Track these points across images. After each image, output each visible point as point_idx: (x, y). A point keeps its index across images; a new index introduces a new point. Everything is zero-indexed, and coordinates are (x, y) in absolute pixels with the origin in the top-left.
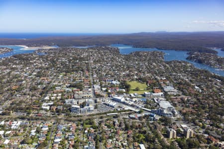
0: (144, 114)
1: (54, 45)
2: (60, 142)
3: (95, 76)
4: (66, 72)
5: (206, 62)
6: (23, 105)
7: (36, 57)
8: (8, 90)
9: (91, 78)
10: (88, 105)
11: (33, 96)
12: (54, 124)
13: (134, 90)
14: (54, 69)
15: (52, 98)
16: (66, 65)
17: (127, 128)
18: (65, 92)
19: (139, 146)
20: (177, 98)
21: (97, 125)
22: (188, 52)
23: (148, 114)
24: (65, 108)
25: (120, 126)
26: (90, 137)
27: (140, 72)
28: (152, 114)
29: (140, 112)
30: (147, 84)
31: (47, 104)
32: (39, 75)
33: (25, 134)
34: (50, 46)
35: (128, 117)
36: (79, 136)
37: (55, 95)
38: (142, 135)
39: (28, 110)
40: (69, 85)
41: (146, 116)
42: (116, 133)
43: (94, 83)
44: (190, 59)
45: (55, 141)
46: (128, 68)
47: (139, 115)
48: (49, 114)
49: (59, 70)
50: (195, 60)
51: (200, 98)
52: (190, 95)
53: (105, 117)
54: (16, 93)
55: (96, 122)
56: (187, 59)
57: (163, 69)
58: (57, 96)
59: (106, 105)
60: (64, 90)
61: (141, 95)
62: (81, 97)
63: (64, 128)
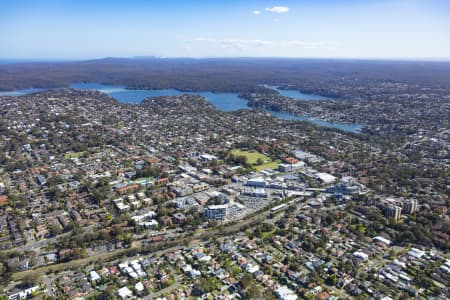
0: (324, 197)
2: (261, 270)
13: (254, 164)
15: (134, 203)
21: (278, 228)
26: (295, 250)
29: (315, 195)
31: (142, 217)
33: (176, 279)
35: (308, 206)
36: (275, 253)
38: (361, 226)
39: (119, 237)
41: (330, 199)
45: (250, 271)
50: (264, 106)
53: (276, 214)
56: (249, 105)
58: (138, 198)
59: (249, 195)
60: (139, 184)
61: (275, 170)
62: (190, 191)
63: (234, 247)
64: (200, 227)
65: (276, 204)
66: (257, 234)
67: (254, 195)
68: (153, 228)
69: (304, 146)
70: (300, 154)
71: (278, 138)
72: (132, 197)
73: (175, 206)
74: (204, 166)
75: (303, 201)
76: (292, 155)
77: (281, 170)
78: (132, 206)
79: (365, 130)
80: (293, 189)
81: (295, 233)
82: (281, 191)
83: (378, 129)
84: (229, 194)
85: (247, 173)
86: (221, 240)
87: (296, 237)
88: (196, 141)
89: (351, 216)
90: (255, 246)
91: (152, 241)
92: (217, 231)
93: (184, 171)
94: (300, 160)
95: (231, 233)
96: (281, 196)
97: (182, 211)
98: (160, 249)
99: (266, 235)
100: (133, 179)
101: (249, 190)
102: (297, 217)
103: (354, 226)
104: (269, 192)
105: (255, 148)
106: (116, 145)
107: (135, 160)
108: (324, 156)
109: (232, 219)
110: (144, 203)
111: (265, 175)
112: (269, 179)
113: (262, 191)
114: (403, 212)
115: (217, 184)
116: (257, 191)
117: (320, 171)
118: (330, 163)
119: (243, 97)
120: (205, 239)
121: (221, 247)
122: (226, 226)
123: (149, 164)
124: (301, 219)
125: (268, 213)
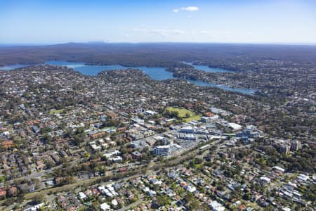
0: (235, 140)
12: (158, 174)
15: (105, 145)
18: (108, 134)
21: (206, 162)
23: (237, 138)
24: (144, 154)
26: (219, 176)
28: (242, 137)
29: (229, 138)
38: (263, 159)
39: (96, 168)
40: (101, 124)
41: (239, 141)
45: (190, 191)
48: (131, 165)
53: (203, 151)
58: (106, 141)
59: (183, 138)
60: (106, 132)
61: (199, 121)
62: (142, 136)
63: (177, 175)
64: (152, 161)
66: (191, 165)
67: (187, 139)
68: (119, 162)
69: (217, 105)
70: (215, 110)
71: (198, 99)
72: (101, 141)
73: (133, 146)
74: (149, 118)
75: (221, 143)
76: (209, 111)
77: (203, 121)
78: (102, 147)
79: (257, 93)
80: (213, 134)
81: (218, 165)
82: (205, 136)
83: (266, 92)
84: (169, 138)
85: (180, 124)
86: (168, 169)
87: (219, 167)
88: (141, 102)
89: (256, 153)
90: (192, 174)
91: (119, 171)
92: (164, 164)
93: (136, 123)
94: (215, 114)
95: (174, 165)
96: (205, 139)
97: (138, 150)
98: (126, 176)
99: (198, 166)
100: (100, 128)
101: (182, 135)
102: (218, 153)
103: (258, 160)
104: (197, 136)
105: (183, 106)
106: (86, 105)
107: (100, 115)
108: (232, 111)
109: (173, 156)
110: (110, 145)
111: (192, 125)
112: (196, 127)
113: (192, 136)
114: (291, 150)
115: (160, 131)
116: (189, 136)
117: (230, 122)
118: (236, 116)
119: (169, 70)
120: (156, 169)
121: (168, 174)
122: (169, 160)
123: (111, 117)
124: (221, 155)
125: (198, 151)
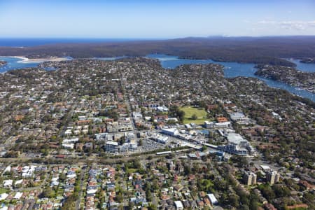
0: (208, 153)
1: (66, 56)
2: (96, 193)
3: (132, 100)
4: (90, 95)
5: (282, 79)
6: (35, 143)
7: (43, 74)
8: (9, 121)
9: (127, 103)
10: (129, 141)
11: (47, 129)
12: (83, 168)
13: (189, 119)
14: (72, 91)
15: (76, 131)
16: (89, 84)
17: (187, 172)
18: (93, 123)
19: (208, 197)
20: (250, 130)
21: (145, 168)
22: (257, 65)
23: (213, 151)
24: (96, 146)
25: (177, 169)
26: (137, 186)
27: (194, 93)
28: (219, 152)
29: (202, 150)
30: (206, 110)
31: (70, 141)
32: (51, 99)
33: (43, 184)
34: (60, 57)
35: (186, 157)
36: (121, 185)
37: (79, 127)
38: (209, 181)
39: (43, 150)
40: (98, 113)
41: (211, 155)
42: (173, 179)
43: (133, 110)
44: (259, 74)
45: (88, 192)
46: (178, 87)
47: (202, 154)
48: (74, 154)
49: (79, 92)
50: (267, 75)
51: (282, 128)
52: (267, 124)
53: (155, 157)
54: (22, 125)
55: (143, 164)
56: (256, 74)
57: (226, 88)
58: (82, 128)
59: (154, 140)
60: (92, 120)
61: (200, 125)
63: (99, 174)
64: (94, 155)
65: (164, 150)
66: (124, 169)
67: (157, 141)
68: (69, 149)
70: (237, 116)
71: (234, 102)
76: (228, 116)
77: (205, 126)
78: (73, 133)
82: (179, 142)
85: (173, 124)
88: (167, 97)
90: (113, 176)
91: (58, 157)
93: (132, 116)
94: (230, 120)
100: (95, 116)
106: (115, 94)
107: (112, 105)
108: (258, 121)
109: (123, 154)
110: (82, 132)
113: (165, 139)
115: (141, 129)
116: (161, 138)
117: (238, 132)
118: (256, 127)
121: (91, 171)
125: (151, 155)
